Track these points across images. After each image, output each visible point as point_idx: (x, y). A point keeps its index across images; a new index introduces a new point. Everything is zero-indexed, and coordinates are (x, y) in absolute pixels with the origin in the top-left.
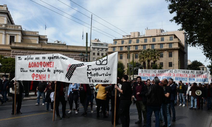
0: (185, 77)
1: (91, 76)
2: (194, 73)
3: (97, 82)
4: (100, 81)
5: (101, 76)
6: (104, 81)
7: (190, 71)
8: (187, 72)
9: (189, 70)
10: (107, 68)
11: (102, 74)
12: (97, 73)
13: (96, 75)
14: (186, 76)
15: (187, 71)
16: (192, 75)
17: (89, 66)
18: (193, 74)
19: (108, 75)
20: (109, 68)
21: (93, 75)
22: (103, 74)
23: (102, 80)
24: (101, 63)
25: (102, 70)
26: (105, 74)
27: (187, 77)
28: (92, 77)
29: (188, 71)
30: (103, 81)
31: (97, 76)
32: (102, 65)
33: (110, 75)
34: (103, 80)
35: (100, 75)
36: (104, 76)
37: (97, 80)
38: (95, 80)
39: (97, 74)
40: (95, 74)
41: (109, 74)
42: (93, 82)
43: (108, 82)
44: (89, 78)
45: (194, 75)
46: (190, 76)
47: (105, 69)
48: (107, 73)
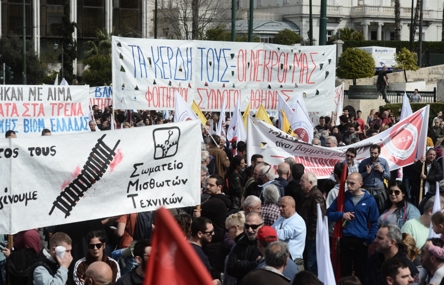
0: (9, 117)
1: (137, 190)
2: (41, 97)
3: (152, 205)
4: (160, 200)
5: (162, 186)
6: (170, 199)
7: (26, 88)
8: (16, 92)
9: (20, 86)
10: (177, 163)
11: (163, 182)
12: (152, 179)
13: (149, 184)
14: (13, 113)
15: (13, 91)
16: (35, 105)
17: (137, 167)
18: (37, 102)
19: (178, 184)
20: (181, 163)
21: (141, 185)
22: (167, 181)
23: (166, 199)
24: (163, 154)
25: (164, 169)
26: (172, 182)
27: (17, 118)
28: (139, 192)
29: (19, 90)
30: (168, 201)
31: (152, 188)
32: (166, 157)
33: (184, 182)
34: (169, 196)
35: (158, 185)
36: (169, 185)
37: (153, 201)
38: (147, 201)
39: (152, 183)
40: (146, 183)
41: (183, 180)
42: (142, 207)
43: (180, 201)
44: (132, 196)
45: (42, 104)
46: (28, 110)
47: (172, 166)
48: (177, 178)
